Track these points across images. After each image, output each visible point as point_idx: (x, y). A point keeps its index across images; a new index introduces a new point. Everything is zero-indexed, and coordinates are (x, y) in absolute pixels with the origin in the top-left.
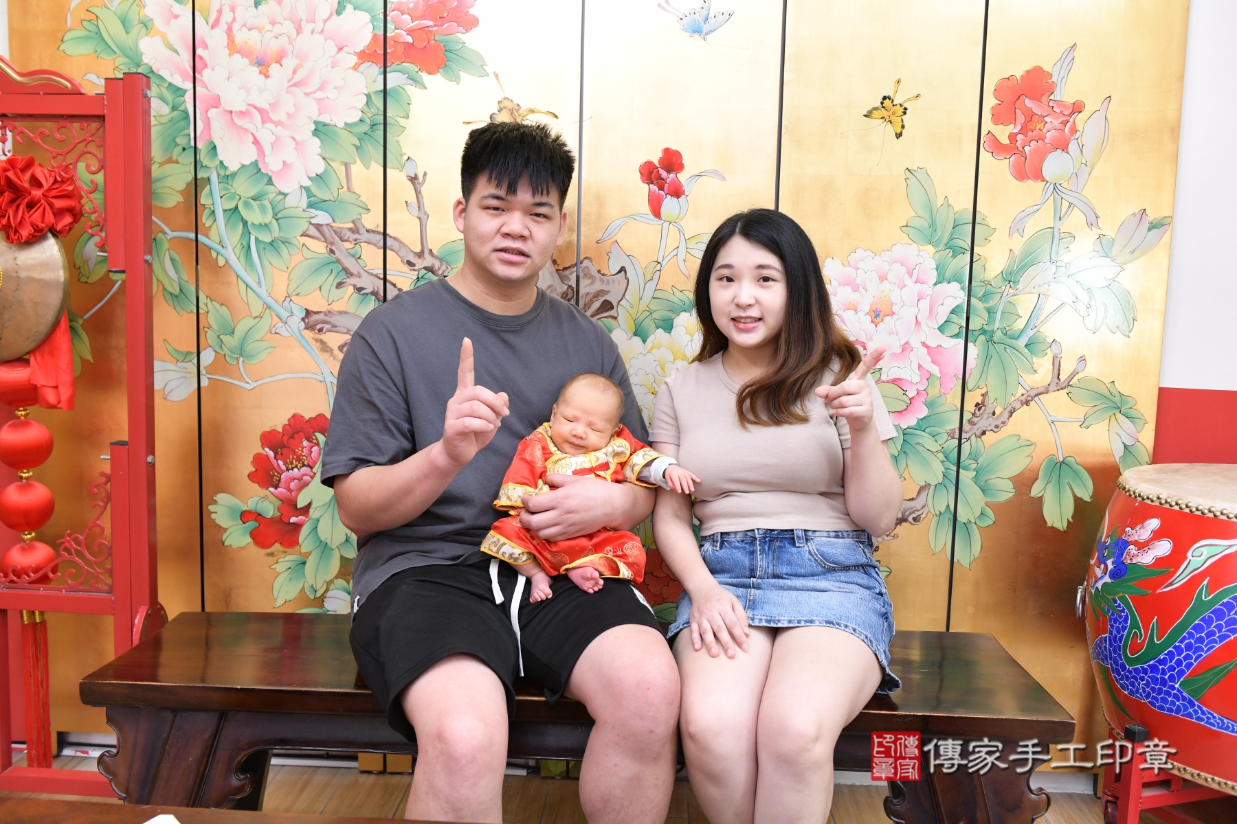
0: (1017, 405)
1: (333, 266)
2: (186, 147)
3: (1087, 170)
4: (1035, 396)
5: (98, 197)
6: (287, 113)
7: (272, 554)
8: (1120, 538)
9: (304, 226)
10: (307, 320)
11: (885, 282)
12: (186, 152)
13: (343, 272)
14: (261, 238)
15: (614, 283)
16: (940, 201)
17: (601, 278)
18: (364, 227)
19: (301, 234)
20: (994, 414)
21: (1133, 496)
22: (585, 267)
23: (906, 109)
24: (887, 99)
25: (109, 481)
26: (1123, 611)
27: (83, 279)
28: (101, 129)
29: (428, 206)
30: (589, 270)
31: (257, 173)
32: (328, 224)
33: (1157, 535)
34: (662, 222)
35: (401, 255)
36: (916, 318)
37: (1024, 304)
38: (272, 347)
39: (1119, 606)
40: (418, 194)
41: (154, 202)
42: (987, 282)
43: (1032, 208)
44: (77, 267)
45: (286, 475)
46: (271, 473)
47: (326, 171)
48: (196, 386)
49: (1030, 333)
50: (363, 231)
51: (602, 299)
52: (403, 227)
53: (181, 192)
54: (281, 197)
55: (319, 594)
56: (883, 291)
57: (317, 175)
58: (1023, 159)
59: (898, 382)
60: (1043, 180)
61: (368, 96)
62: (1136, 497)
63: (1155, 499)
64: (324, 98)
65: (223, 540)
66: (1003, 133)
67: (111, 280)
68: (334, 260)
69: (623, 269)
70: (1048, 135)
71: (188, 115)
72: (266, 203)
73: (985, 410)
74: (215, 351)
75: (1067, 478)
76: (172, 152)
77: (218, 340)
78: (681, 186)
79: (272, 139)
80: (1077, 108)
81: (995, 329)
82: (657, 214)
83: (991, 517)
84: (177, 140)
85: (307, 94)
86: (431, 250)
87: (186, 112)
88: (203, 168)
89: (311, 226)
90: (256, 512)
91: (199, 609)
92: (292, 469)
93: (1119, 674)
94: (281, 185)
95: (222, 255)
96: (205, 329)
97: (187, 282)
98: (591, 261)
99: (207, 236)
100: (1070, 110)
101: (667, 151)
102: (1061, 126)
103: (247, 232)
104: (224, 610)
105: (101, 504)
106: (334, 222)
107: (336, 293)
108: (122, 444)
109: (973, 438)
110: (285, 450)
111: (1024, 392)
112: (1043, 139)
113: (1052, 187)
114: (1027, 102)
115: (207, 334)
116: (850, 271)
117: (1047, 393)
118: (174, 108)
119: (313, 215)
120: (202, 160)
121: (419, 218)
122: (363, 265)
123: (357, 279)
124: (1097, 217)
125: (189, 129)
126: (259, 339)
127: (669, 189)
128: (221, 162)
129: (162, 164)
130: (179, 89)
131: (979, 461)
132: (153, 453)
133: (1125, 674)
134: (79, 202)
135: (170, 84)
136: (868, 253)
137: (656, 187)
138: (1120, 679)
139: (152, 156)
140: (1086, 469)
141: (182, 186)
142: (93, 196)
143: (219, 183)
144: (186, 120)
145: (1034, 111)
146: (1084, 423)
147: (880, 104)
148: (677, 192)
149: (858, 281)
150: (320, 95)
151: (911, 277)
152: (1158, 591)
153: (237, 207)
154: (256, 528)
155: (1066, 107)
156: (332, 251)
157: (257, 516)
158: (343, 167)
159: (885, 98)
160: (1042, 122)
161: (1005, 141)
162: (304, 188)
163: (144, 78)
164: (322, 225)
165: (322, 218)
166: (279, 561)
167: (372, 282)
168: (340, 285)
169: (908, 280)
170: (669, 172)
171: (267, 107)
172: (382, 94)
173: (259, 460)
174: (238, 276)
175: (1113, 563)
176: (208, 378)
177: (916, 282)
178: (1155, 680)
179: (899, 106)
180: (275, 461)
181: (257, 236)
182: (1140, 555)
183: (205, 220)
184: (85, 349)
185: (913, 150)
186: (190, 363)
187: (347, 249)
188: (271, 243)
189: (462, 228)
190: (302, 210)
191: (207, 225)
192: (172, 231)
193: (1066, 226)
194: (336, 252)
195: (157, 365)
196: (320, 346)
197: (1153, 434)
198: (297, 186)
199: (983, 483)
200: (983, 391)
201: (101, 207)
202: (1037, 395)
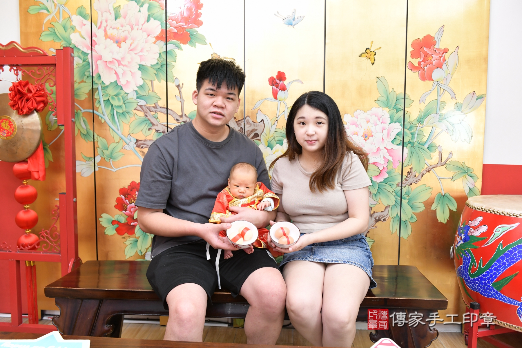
0: (425, 172)
1: (147, 122)
2: (89, 76)
3: (450, 76)
4: (432, 169)
5: (53, 96)
6: (128, 62)
7: (124, 238)
8: (467, 225)
9: (135, 106)
10: (137, 144)
11: (369, 123)
12: (89, 78)
13: (151, 124)
14: (118, 111)
15: (259, 126)
16: (391, 90)
17: (254, 124)
18: (159, 106)
19: (134, 109)
20: (415, 176)
21: (472, 208)
22: (247, 120)
23: (375, 53)
24: (368, 49)
25: (59, 209)
26: (468, 255)
27: (49, 129)
28: (55, 69)
29: (184, 97)
30: (249, 121)
31: (116, 85)
32: (145, 105)
33: (481, 224)
34: (278, 101)
35: (174, 117)
36: (382, 138)
37: (427, 131)
38: (123, 155)
39: (467, 253)
40: (180, 92)
41: (75, 98)
42: (411, 122)
43: (428, 92)
44: (47, 124)
45: (129, 206)
46: (123, 205)
47: (143, 84)
48: (93, 171)
49: (429, 143)
50: (158, 107)
51: (254, 133)
52: (174, 105)
53: (87, 94)
54: (126, 95)
55: (143, 254)
56: (368, 127)
57: (140, 86)
58: (424, 72)
59: (375, 164)
60: (433, 80)
61: (160, 54)
62: (473, 208)
63: (480, 209)
64: (142, 55)
65: (105, 232)
66: (415, 62)
67: (60, 129)
68: (147, 119)
69: (262, 120)
70: (434, 62)
71: (89, 64)
72: (120, 97)
73: (411, 174)
74: (101, 157)
75: (446, 202)
76: (83, 78)
77: (102, 152)
78: (285, 86)
79: (122, 72)
80: (445, 51)
81: (415, 141)
82: (276, 98)
83: (415, 218)
84: (86, 73)
85: (136, 54)
86: (185, 114)
87: (89, 62)
88: (95, 84)
89: (138, 106)
90: (118, 221)
91: (96, 260)
92: (132, 203)
93: (467, 281)
94: (126, 90)
95: (103, 118)
96: (97, 148)
97: (90, 129)
98: (250, 117)
99: (97, 111)
100: (443, 52)
101: (279, 73)
102: (439, 58)
103: (113, 109)
104: (105, 260)
105: (56, 218)
106: (147, 104)
107: (148, 132)
108: (64, 194)
109: (407, 186)
110: (129, 196)
111: (427, 167)
112: (432, 64)
113: (436, 83)
114: (425, 49)
115: (98, 150)
116: (355, 119)
117: (437, 167)
118: (84, 61)
119: (139, 102)
120: (95, 81)
121: (181, 102)
122: (159, 121)
123: (156, 127)
124: (455, 95)
125: (90, 69)
126: (118, 151)
127: (280, 88)
128: (103, 82)
129: (79, 83)
130: (86, 53)
131: (410, 196)
132: (76, 197)
133: (470, 281)
134: (47, 98)
135: (82, 51)
136: (362, 111)
137: (275, 87)
138: (468, 284)
139: (75, 80)
140: (454, 198)
141: (87, 91)
142: (52, 96)
143: (102, 90)
144: (88, 65)
145: (428, 52)
146: (452, 179)
147: (365, 51)
148: (284, 89)
149: (358, 123)
150: (141, 54)
151: (379, 121)
152: (482, 247)
153: (109, 99)
154: (118, 227)
155: (441, 51)
156: (146, 116)
157: (118, 222)
158: (150, 82)
159: (367, 49)
160: (431, 57)
161: (417, 65)
162: (135, 91)
163: (71, 49)
164: (142, 106)
165: (142, 102)
166: (127, 240)
167: (163, 128)
168: (149, 129)
169: (378, 122)
170: (280, 81)
171: (120, 59)
172: (165, 53)
173: (119, 200)
174: (109, 126)
175: (464, 235)
176: (99, 167)
177: (382, 123)
178: (482, 283)
179: (373, 52)
180: (125, 200)
181: (117, 110)
182: (474, 232)
183: (96, 104)
184: (50, 156)
185: (379, 69)
186: (91, 162)
187: (152, 115)
188: (123, 113)
189: (196, 103)
190: (134, 100)
191: (97, 106)
192: (84, 109)
193: (442, 99)
194: (148, 116)
195: (77, 163)
196: (142, 154)
197: (481, 183)
198: (132, 90)
199: (411, 205)
200: (411, 167)
201: (55, 101)
202: (433, 168)
